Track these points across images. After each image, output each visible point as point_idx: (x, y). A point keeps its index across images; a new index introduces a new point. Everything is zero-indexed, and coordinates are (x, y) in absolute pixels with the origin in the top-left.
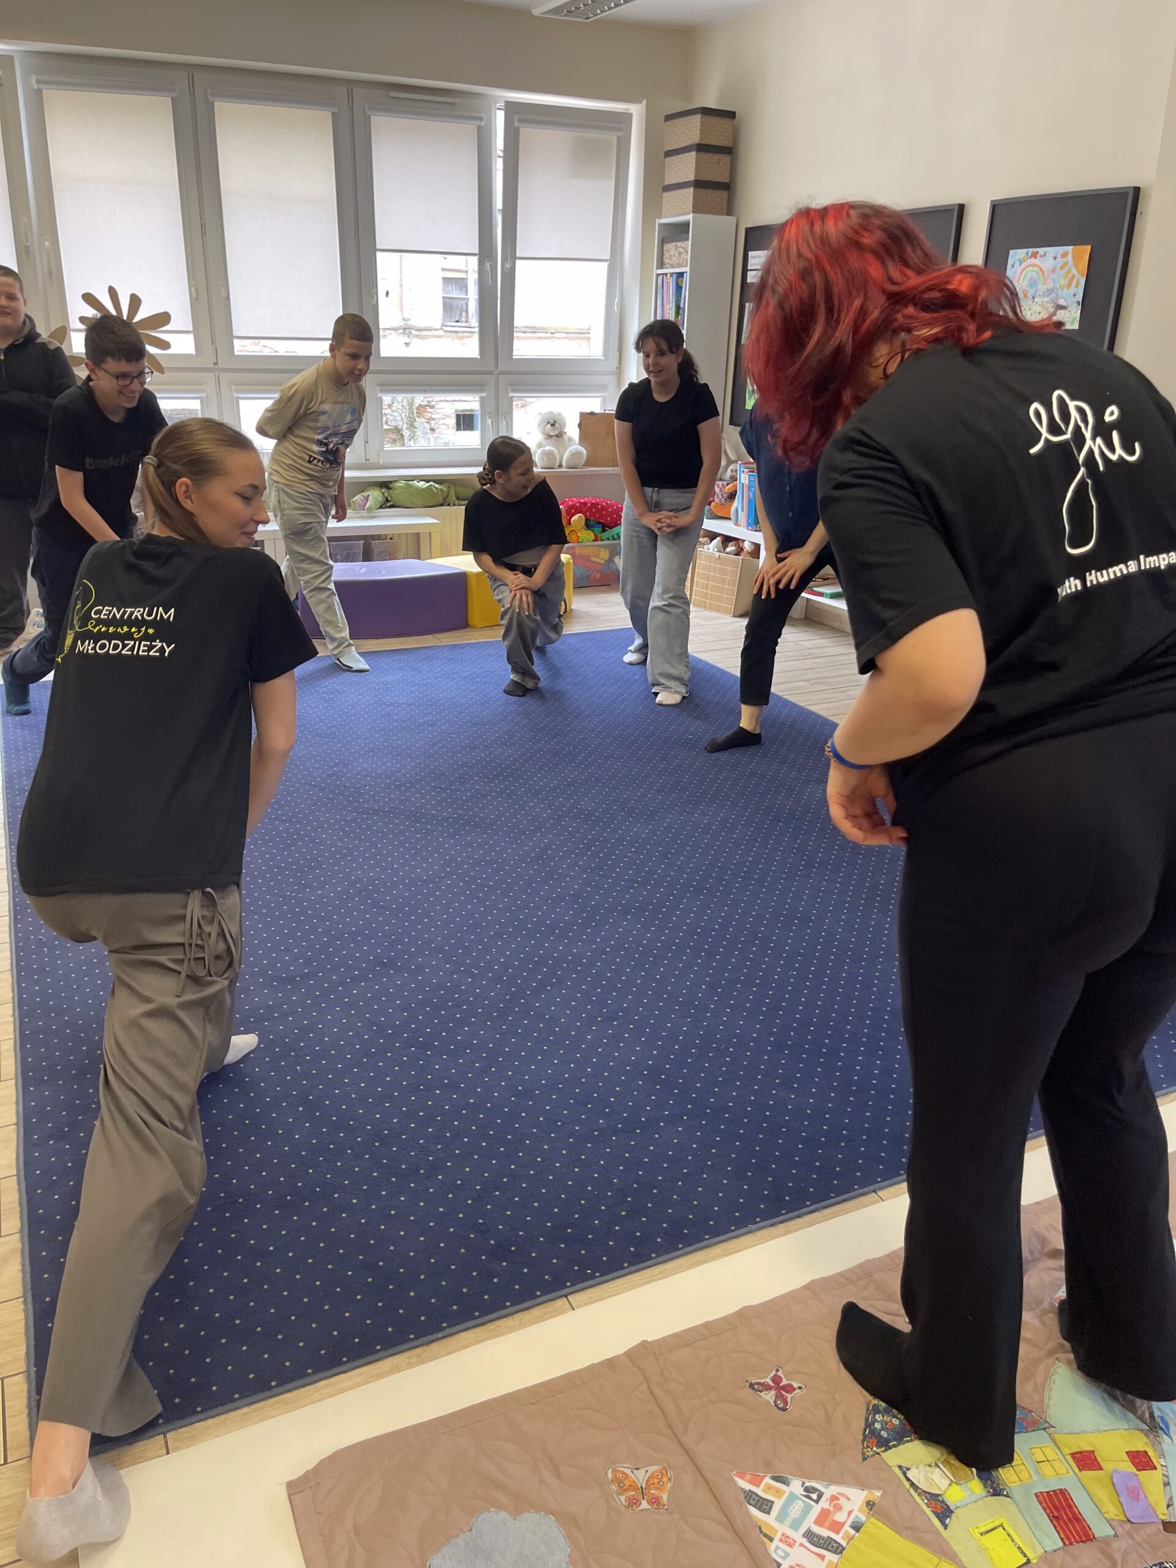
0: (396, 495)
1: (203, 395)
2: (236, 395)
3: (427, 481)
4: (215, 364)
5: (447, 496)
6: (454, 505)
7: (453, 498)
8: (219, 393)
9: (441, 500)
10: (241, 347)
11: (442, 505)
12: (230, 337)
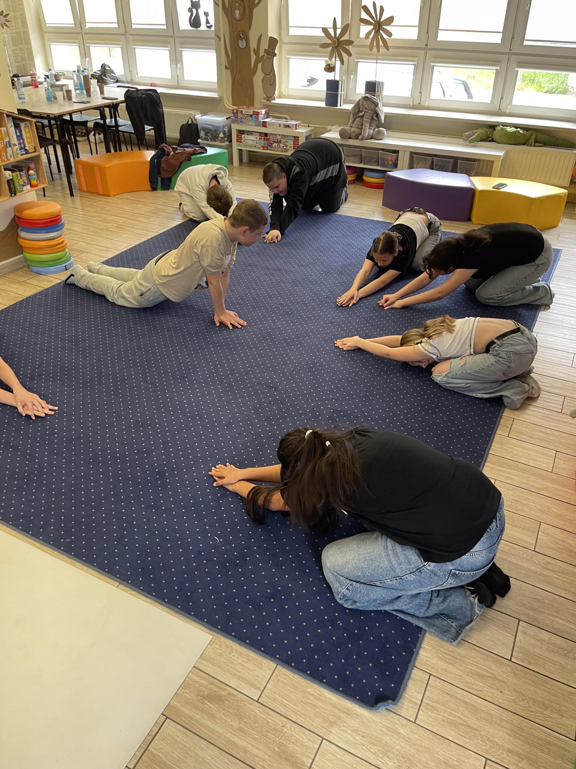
0: (496, 135)
1: (415, 63)
2: (432, 64)
3: (517, 128)
4: (426, 45)
5: (528, 140)
6: (531, 145)
7: (532, 141)
8: (424, 63)
9: (524, 142)
10: (442, 36)
11: (524, 144)
12: (437, 29)
